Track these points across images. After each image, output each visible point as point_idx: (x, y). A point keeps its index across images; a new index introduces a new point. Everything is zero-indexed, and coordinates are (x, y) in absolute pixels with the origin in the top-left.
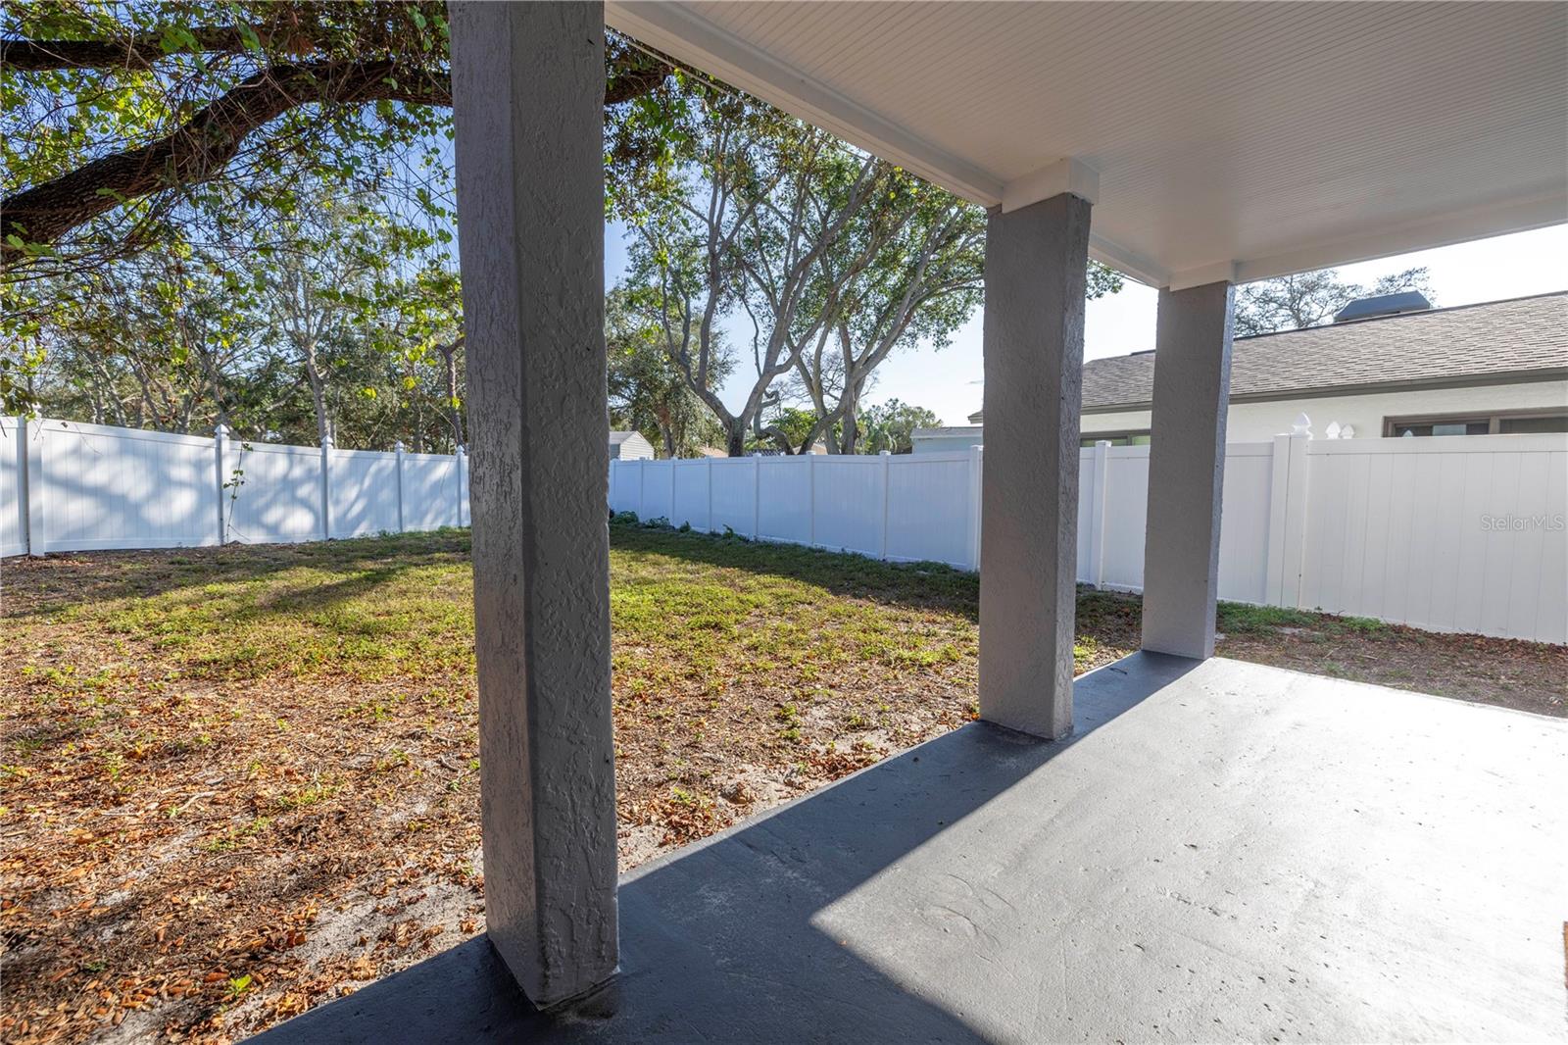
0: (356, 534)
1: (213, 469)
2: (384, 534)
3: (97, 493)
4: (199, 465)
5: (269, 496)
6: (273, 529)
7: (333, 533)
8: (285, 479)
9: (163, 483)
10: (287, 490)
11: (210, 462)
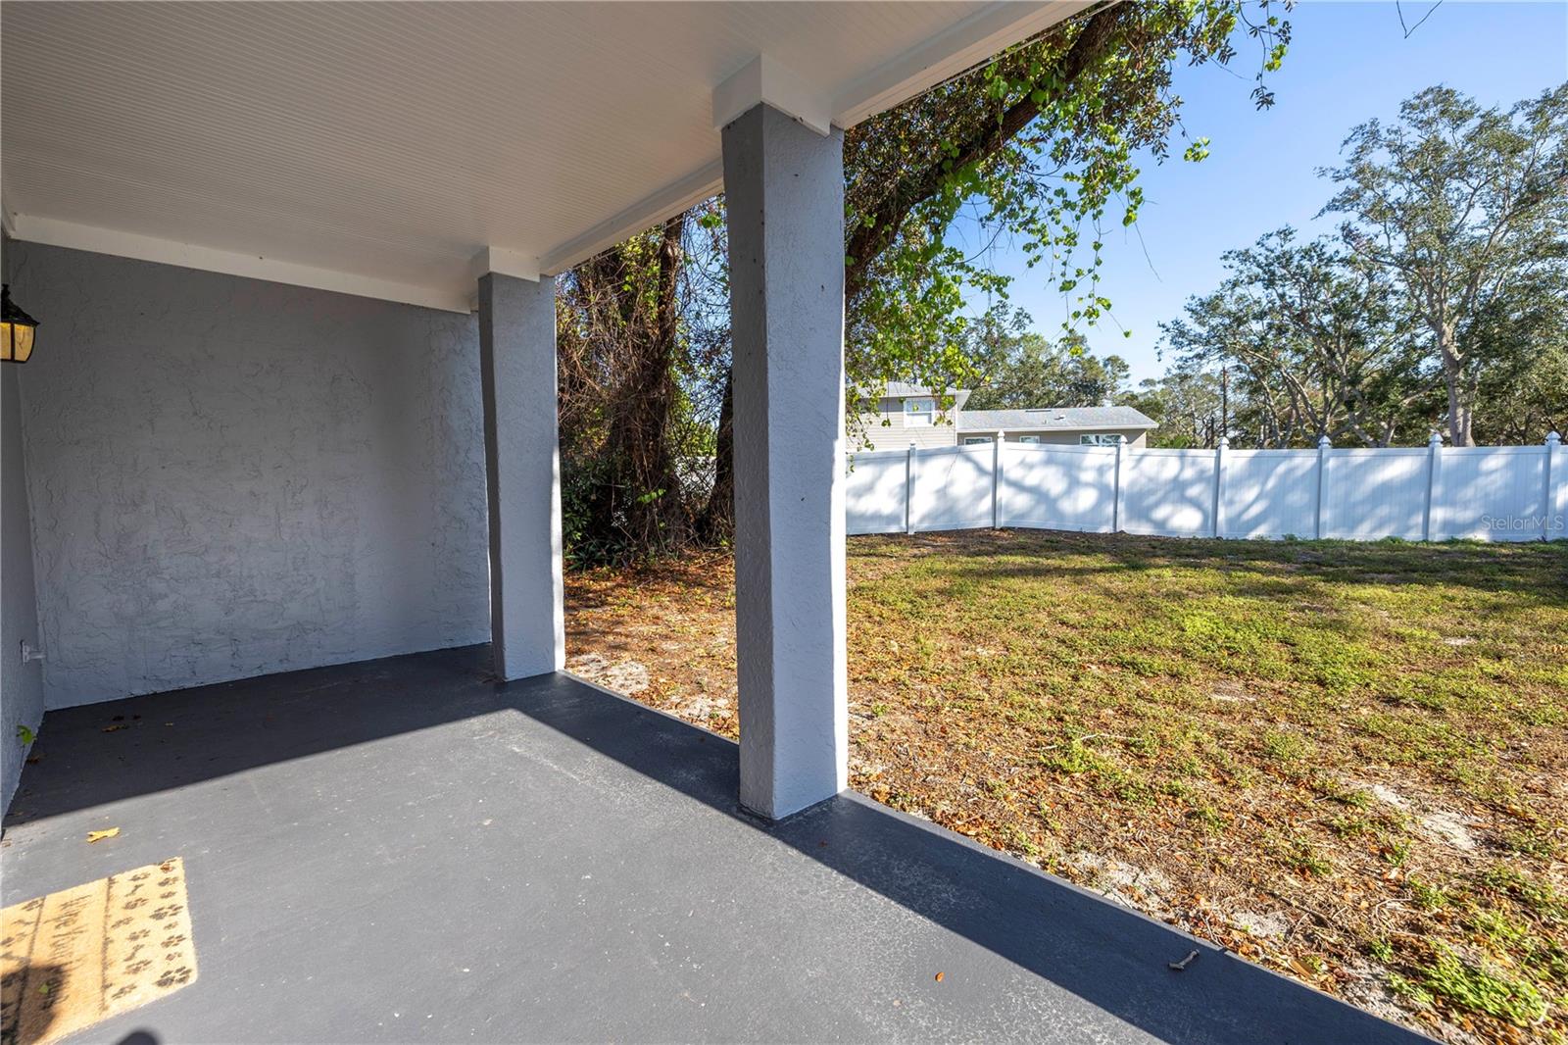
1: (1113, 471)
3: (1033, 490)
4: (1101, 470)
5: (1160, 494)
6: (1161, 524)
8: (1175, 479)
9: (1074, 483)
10: (1177, 490)
11: (1111, 467)
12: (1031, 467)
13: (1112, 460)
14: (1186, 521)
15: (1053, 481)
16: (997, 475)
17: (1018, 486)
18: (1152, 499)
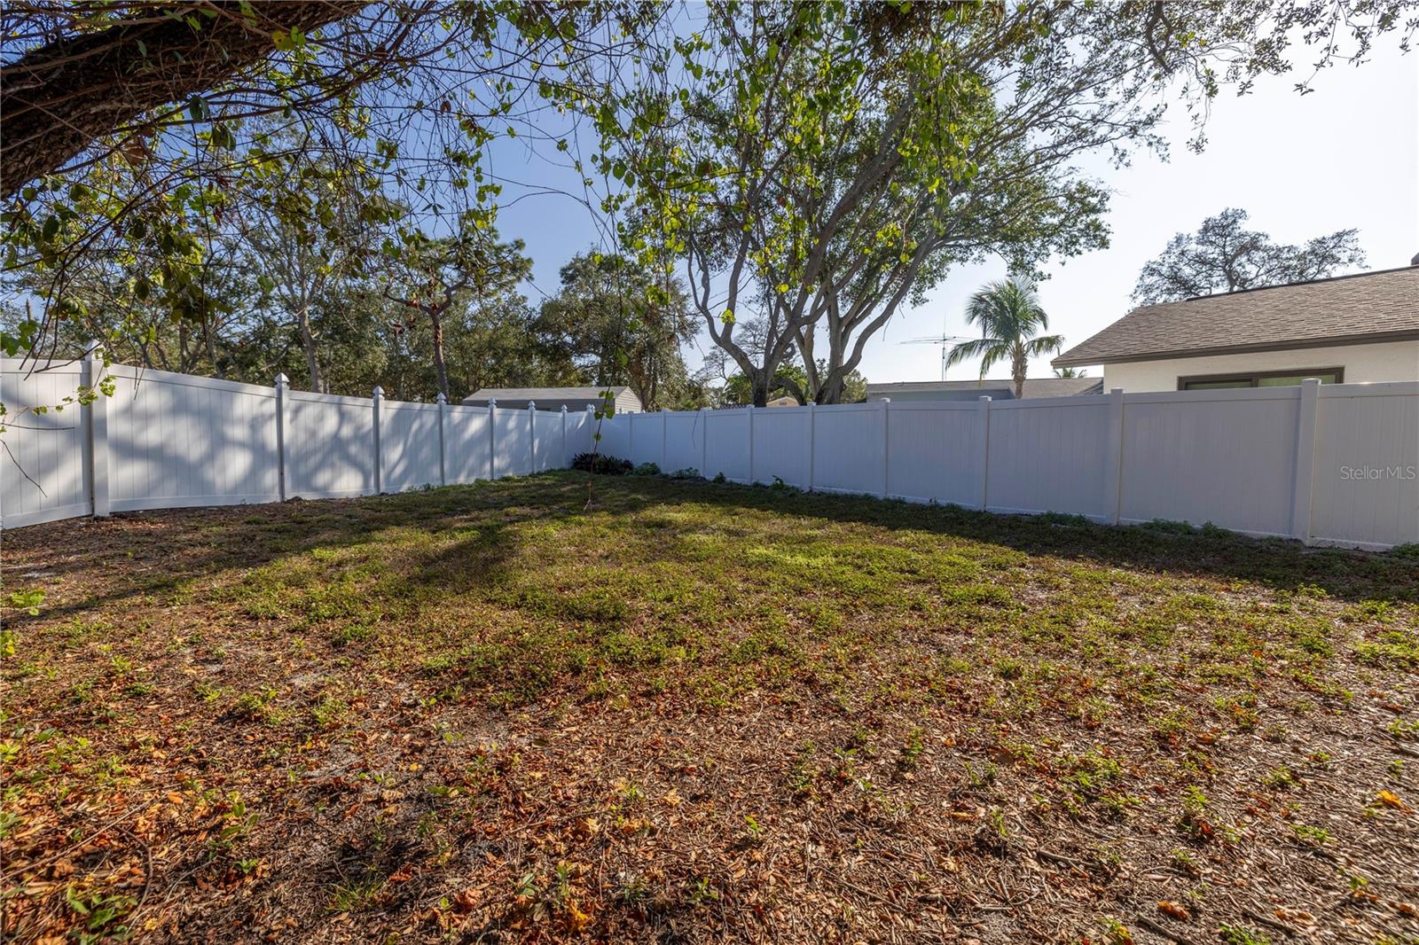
0: (404, 488)
1: (274, 424)
2: (428, 488)
3: (155, 455)
4: (256, 424)
5: (319, 456)
6: (325, 489)
7: (383, 489)
8: (336, 437)
9: (220, 443)
10: (337, 449)
11: (271, 417)
12: (147, 417)
13: (271, 406)
14: (348, 484)
15: (186, 439)
16: (89, 431)
17: (127, 450)
18: (313, 461)
